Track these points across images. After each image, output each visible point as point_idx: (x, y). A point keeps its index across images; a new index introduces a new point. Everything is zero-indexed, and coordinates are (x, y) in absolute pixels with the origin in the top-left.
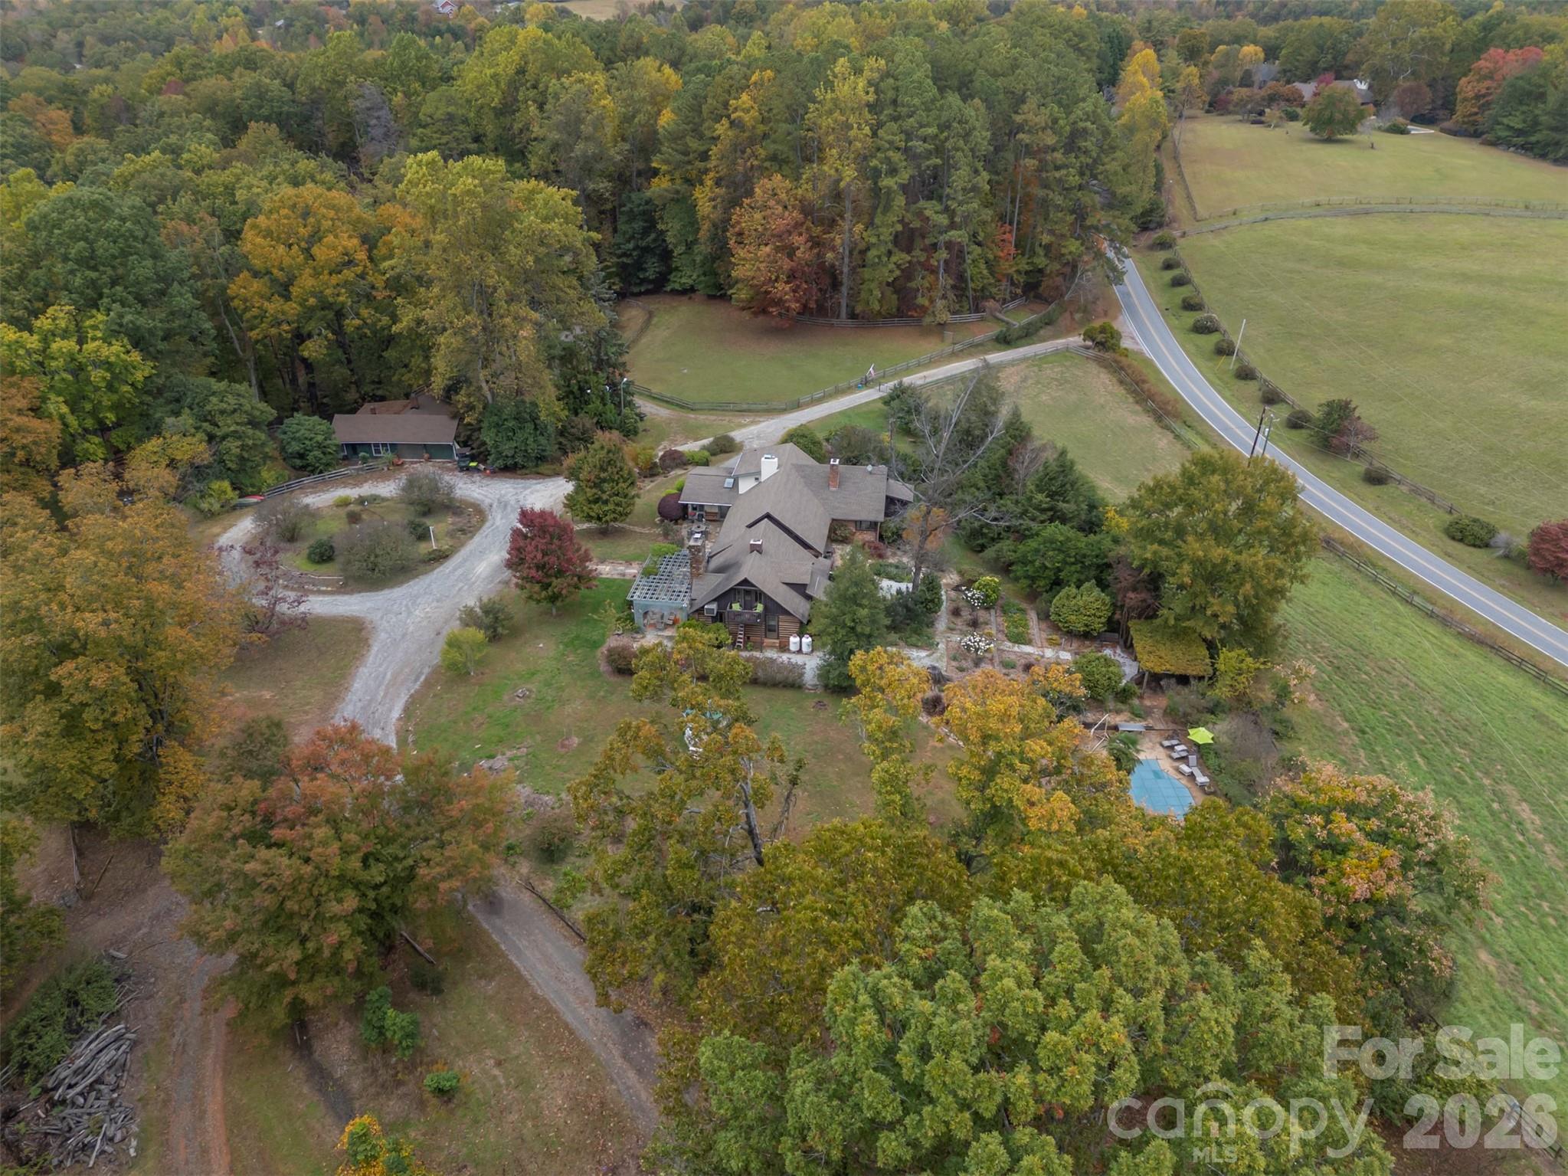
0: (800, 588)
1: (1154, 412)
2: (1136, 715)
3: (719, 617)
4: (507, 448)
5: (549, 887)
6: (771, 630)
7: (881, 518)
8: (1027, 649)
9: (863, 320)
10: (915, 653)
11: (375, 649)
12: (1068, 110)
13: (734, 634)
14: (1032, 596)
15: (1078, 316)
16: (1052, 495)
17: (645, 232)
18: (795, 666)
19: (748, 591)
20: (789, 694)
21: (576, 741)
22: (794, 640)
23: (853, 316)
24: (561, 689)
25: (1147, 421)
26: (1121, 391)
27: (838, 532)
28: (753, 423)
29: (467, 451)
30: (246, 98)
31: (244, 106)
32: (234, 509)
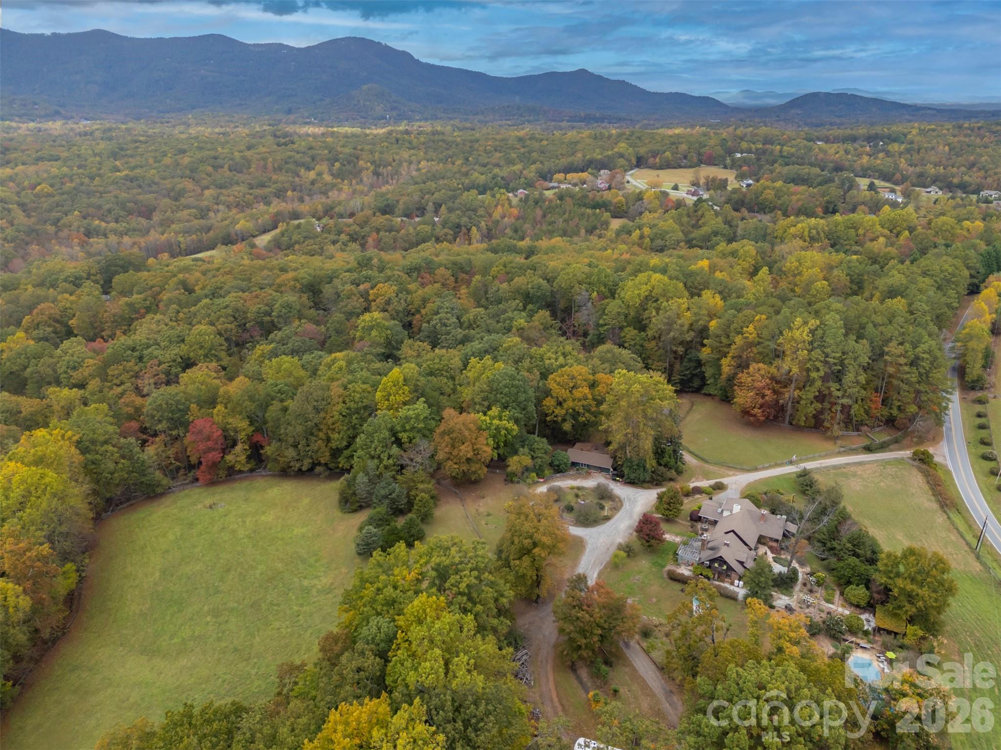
0: (742, 563)
1: (940, 502)
2: (869, 642)
3: (709, 567)
4: (632, 476)
5: (644, 645)
6: (728, 576)
7: (780, 538)
8: (831, 606)
9: (796, 427)
10: (783, 597)
11: (588, 550)
12: (915, 347)
13: (714, 574)
14: (839, 585)
15: (915, 440)
16: (854, 546)
17: (696, 368)
18: (735, 592)
19: (721, 560)
20: (732, 602)
21: (654, 600)
22: (736, 582)
23: (791, 424)
24: (650, 580)
25: (935, 506)
26: (926, 487)
27: (761, 540)
28: (734, 475)
29: (615, 472)
30: (532, 288)
31: (531, 291)
32: (536, 483)
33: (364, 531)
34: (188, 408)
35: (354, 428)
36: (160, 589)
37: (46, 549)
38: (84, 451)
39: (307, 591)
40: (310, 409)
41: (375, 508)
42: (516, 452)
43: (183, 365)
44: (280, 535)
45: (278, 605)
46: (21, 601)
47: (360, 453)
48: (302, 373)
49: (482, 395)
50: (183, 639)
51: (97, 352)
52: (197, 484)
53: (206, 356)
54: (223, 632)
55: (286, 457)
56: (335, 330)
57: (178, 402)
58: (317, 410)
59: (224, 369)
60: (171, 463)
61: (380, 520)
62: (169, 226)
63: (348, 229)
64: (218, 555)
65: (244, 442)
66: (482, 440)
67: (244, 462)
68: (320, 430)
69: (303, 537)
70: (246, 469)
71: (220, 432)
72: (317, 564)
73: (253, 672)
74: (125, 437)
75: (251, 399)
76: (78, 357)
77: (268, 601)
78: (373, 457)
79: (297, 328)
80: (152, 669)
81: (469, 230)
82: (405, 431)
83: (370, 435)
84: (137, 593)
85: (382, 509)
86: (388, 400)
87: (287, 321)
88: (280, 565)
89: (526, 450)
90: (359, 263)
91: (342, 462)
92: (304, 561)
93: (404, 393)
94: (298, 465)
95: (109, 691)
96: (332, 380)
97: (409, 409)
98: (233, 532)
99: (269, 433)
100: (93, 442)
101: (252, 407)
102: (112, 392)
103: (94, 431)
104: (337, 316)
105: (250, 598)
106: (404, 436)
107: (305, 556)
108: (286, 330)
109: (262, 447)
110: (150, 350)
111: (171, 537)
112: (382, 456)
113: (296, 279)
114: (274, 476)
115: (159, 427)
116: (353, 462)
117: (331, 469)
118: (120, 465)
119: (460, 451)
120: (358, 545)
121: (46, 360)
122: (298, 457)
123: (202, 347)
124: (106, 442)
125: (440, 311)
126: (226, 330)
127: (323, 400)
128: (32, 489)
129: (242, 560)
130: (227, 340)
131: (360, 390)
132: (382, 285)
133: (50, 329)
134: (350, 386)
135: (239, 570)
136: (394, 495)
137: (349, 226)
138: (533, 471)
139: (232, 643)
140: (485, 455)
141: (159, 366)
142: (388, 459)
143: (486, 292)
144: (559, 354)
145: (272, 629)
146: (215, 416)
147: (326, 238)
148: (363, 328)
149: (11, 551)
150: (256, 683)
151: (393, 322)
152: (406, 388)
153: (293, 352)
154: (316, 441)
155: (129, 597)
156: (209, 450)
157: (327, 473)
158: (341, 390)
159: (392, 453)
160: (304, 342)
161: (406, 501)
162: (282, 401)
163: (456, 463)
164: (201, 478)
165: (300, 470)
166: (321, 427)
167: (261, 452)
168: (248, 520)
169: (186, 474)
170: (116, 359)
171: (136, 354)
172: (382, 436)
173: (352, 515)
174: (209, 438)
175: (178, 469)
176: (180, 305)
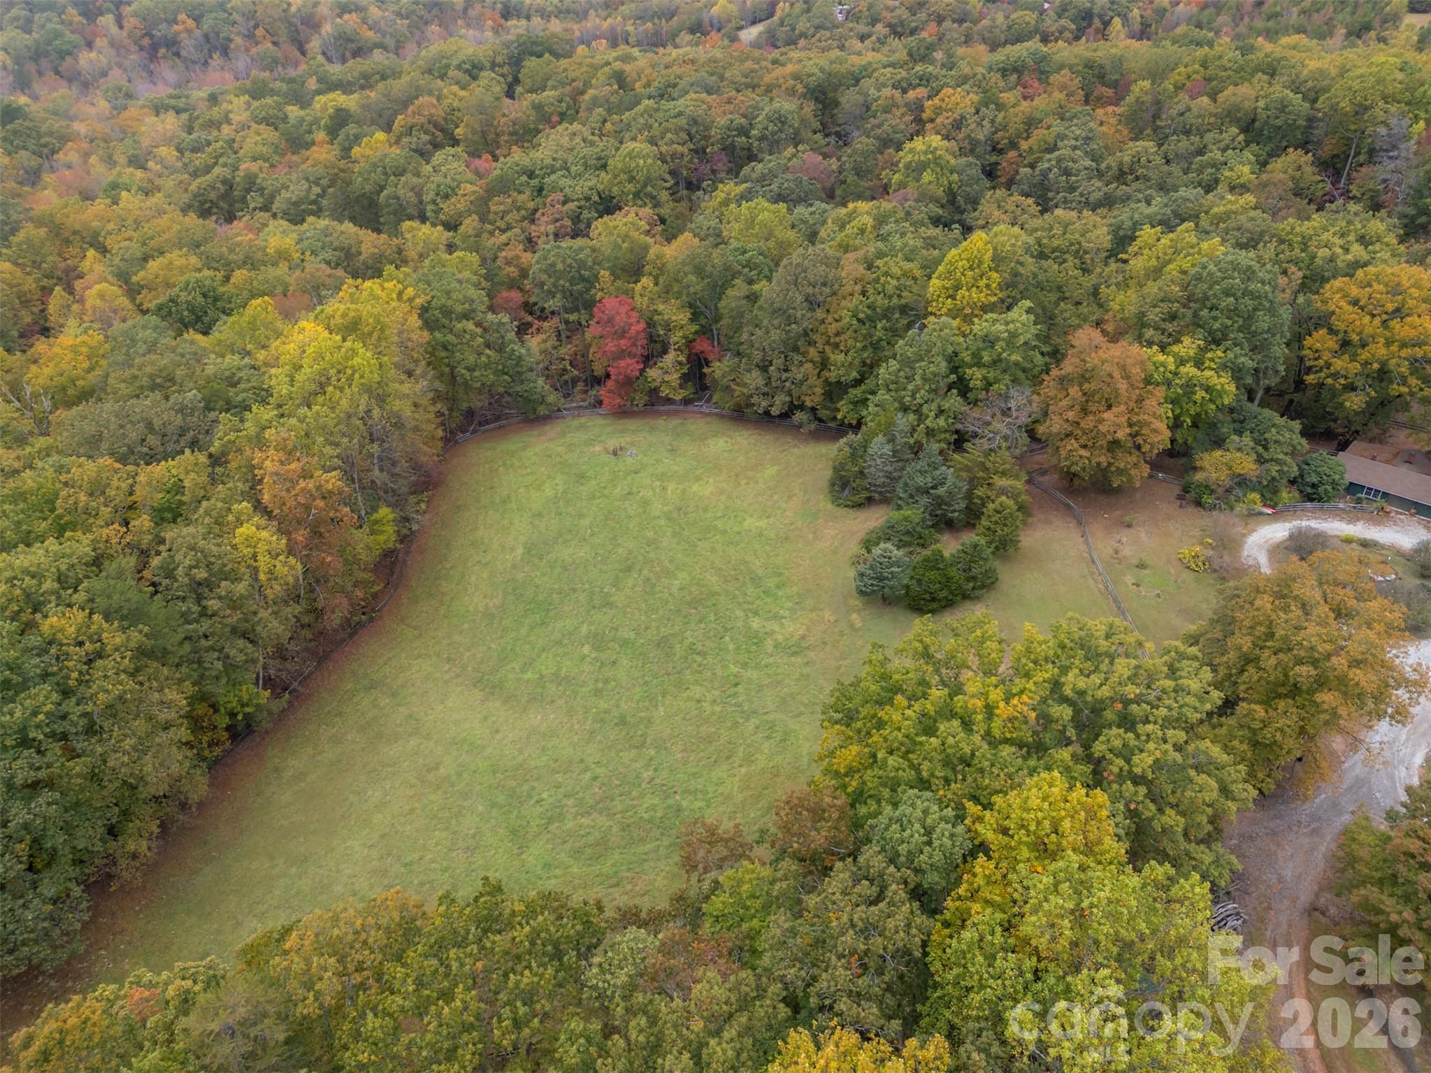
30: (1267, 109)
31: (1262, 115)
32: (1254, 515)
33: (877, 551)
34: (596, 277)
35: (876, 346)
36: (520, 576)
37: (332, 480)
38: (429, 325)
39: (756, 639)
40: (800, 298)
41: (899, 508)
42: (1219, 443)
43: (601, 208)
44: (720, 524)
45: (703, 654)
46: (279, 565)
47: (882, 395)
48: (791, 235)
49: (1165, 307)
50: (542, 677)
51: (479, 175)
52: (600, 411)
53: (637, 195)
54: (606, 681)
55: (745, 385)
56: (854, 169)
57: (582, 264)
58: (812, 303)
59: (663, 221)
60: (565, 370)
61: (908, 533)
62: (616, 9)
63: (889, 15)
64: (614, 538)
65: (678, 349)
66: (1150, 404)
67: (675, 384)
68: (812, 343)
69: (760, 535)
70: (678, 398)
71: (642, 325)
72: (780, 593)
73: (647, 775)
74: (494, 312)
75: (699, 271)
76: (453, 179)
77: (686, 643)
78: (905, 409)
79: (790, 159)
80: (485, 718)
81: (1106, 24)
82: (979, 364)
83: (908, 363)
84: (485, 576)
85: (913, 514)
86: (953, 297)
87: (774, 146)
88: (714, 579)
89: (1247, 440)
90: (910, 55)
91: (844, 409)
92: (756, 581)
93: (988, 286)
94: (764, 404)
95: (413, 742)
96: (846, 249)
97: (995, 321)
98: (645, 503)
99: (722, 339)
100: (447, 312)
101: (699, 287)
102: (492, 240)
103: (448, 293)
104: (861, 142)
105: (658, 629)
106: (976, 376)
107: (760, 572)
108: (771, 162)
109: (708, 364)
110: (553, 177)
111: (549, 492)
112: (925, 409)
113: (796, 77)
114: (722, 416)
115: (551, 304)
116: (864, 413)
117: (820, 420)
118: (484, 359)
119: (1101, 421)
120: (862, 575)
121: (409, 178)
122: (766, 390)
123: (632, 179)
124: (466, 316)
125: (1060, 144)
126: (673, 156)
127: (824, 284)
128: (332, 372)
129: (652, 555)
130: (672, 173)
131: (899, 272)
132: (950, 91)
133: (427, 137)
134: (879, 263)
135: (645, 572)
136: (941, 491)
137: (892, 11)
138: (1253, 490)
139: (618, 706)
140: (1155, 439)
141: (564, 203)
142: (937, 416)
143: (1156, 116)
144: (1352, 238)
145: (689, 699)
146: (637, 297)
147: (851, 30)
148: (907, 166)
149: (276, 474)
150: (649, 800)
151: (963, 160)
152: (995, 275)
153: (779, 198)
154: (801, 364)
155: (473, 578)
156: (621, 354)
157: (813, 427)
158: (861, 269)
159: (946, 405)
160: (799, 182)
161: (963, 505)
162: (751, 282)
163: (1084, 447)
164: (606, 401)
165: (767, 413)
166: (815, 337)
167: (706, 370)
168: (671, 486)
169: (586, 392)
170: (502, 187)
171: (535, 182)
172: (933, 368)
173: (852, 513)
174: (623, 334)
175: (575, 381)
176: (609, 111)
